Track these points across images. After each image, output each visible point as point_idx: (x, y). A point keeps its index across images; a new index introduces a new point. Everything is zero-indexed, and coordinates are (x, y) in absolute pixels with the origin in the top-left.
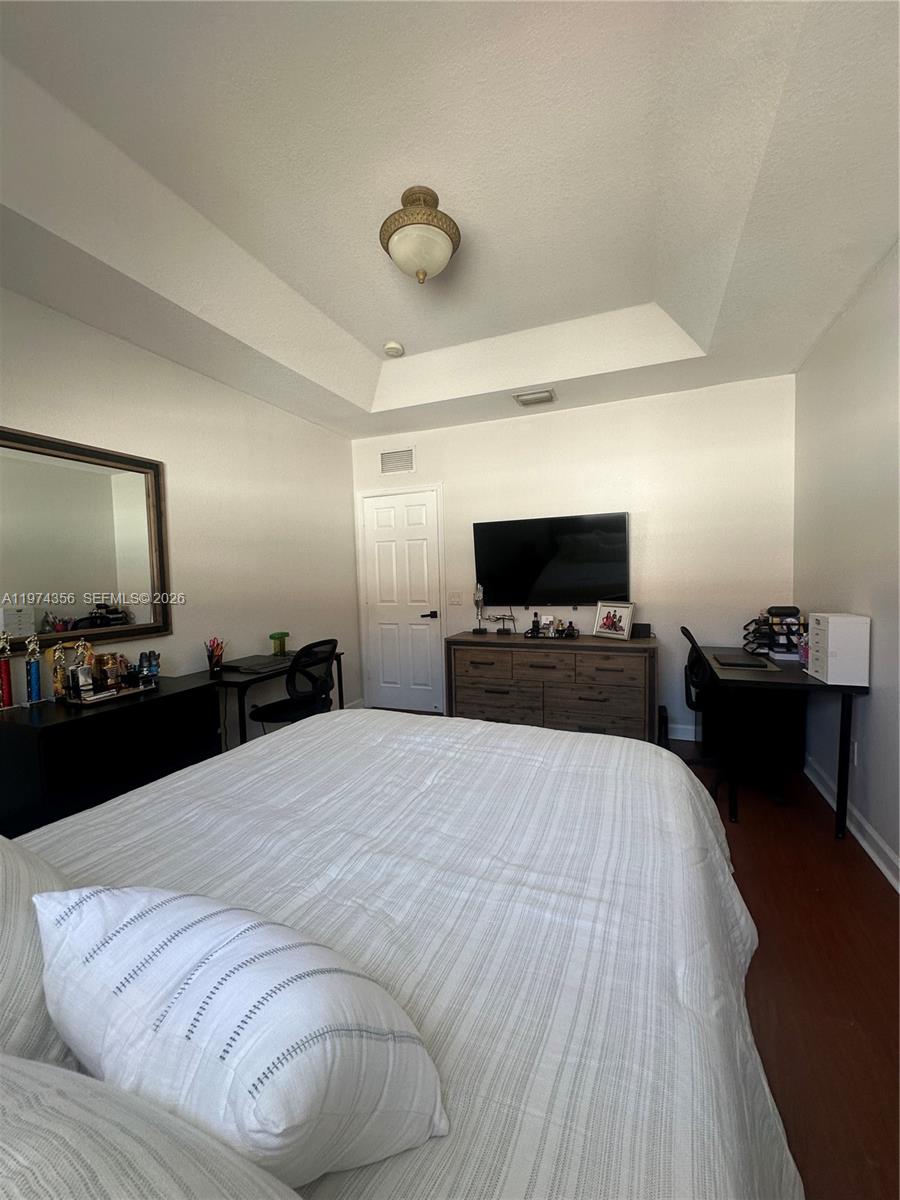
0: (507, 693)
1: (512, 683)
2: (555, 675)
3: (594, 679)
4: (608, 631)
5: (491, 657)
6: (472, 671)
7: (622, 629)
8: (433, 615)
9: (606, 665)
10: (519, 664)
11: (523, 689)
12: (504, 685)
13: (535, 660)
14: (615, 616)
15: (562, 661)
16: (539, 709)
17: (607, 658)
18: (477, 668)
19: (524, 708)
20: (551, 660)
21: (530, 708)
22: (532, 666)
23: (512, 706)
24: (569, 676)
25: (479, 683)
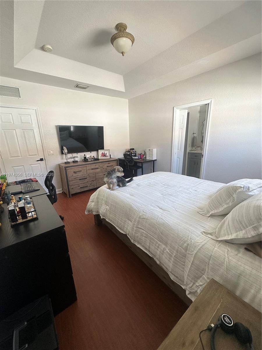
0: (86, 178)
1: (87, 175)
2: (98, 170)
3: (106, 169)
4: (103, 157)
5: (80, 169)
6: (75, 175)
7: (107, 156)
8: (42, 160)
9: (109, 165)
10: (89, 169)
11: (91, 176)
12: (85, 176)
13: (93, 167)
14: (104, 153)
15: (99, 166)
16: (95, 180)
17: (109, 163)
18: (76, 173)
19: (91, 181)
20: (97, 167)
21: (92, 181)
22: (92, 169)
23: (88, 182)
24: (101, 170)
25: (76, 178)
